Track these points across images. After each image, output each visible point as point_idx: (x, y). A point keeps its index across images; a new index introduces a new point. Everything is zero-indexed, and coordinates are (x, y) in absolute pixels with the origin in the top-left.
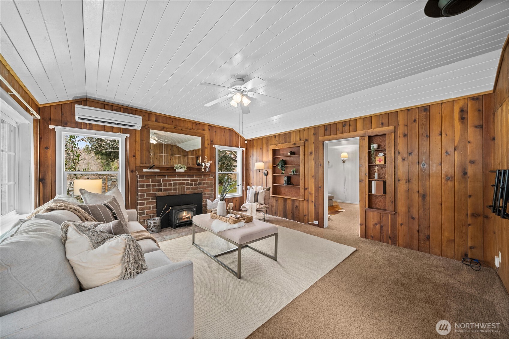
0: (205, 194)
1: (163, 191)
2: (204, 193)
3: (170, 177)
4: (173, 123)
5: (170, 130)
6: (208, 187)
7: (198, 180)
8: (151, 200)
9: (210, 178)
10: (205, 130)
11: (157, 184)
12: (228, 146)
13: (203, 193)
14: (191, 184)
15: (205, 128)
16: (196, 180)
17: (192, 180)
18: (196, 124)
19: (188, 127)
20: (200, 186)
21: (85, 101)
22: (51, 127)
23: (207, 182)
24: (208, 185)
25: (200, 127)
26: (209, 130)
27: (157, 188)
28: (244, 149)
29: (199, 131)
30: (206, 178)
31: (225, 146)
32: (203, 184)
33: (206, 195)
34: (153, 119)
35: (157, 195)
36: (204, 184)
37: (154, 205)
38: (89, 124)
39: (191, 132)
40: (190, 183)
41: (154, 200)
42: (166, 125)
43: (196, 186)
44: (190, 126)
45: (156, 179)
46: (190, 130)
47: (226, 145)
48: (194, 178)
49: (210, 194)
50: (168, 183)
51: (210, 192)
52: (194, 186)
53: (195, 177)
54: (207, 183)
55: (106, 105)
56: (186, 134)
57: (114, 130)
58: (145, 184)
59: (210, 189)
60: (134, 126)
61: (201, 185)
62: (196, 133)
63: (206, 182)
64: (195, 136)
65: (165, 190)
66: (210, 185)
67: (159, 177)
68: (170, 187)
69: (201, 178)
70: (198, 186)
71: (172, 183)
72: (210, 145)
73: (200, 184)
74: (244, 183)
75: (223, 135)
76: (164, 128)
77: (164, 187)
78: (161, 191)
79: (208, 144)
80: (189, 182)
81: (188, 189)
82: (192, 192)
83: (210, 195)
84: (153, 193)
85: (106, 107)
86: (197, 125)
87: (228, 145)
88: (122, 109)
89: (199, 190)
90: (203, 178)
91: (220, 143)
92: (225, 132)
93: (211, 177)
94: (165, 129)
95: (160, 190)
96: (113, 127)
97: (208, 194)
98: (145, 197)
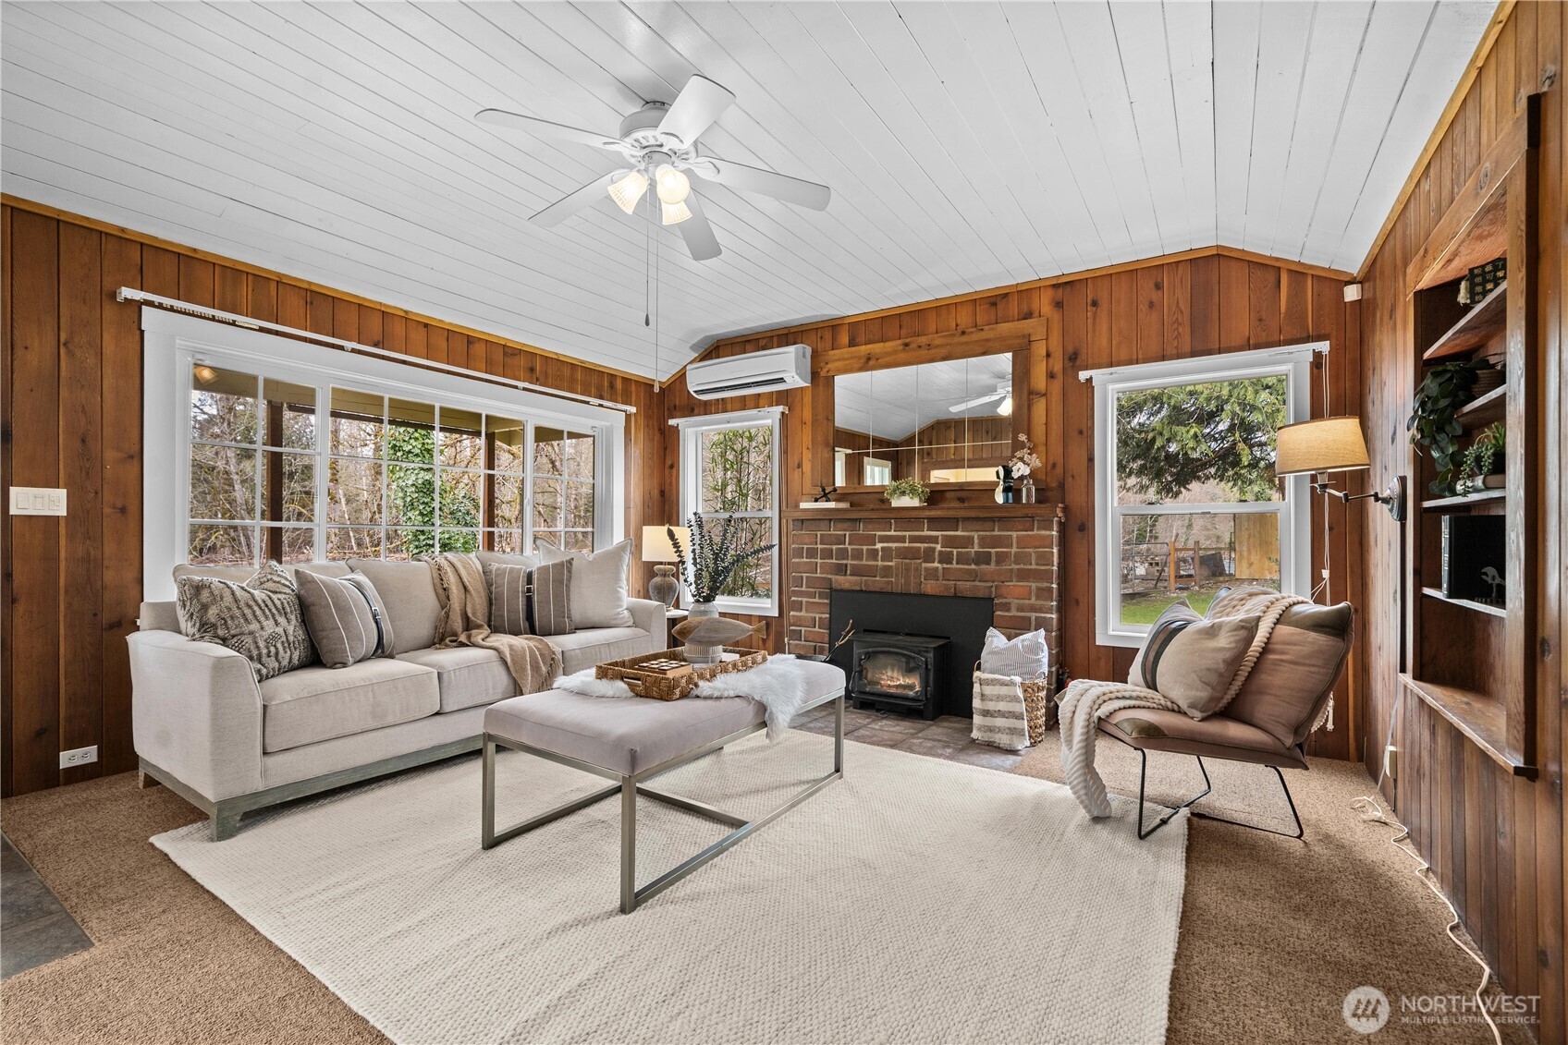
0: (1007, 607)
1: (850, 575)
2: (1004, 601)
3: (870, 526)
4: (904, 332)
5: (888, 359)
6: (1024, 575)
7: (976, 541)
8: (817, 600)
9: (1035, 532)
10: (1037, 314)
11: (834, 547)
12: (1179, 356)
13: (996, 601)
14: (946, 558)
15: (1035, 306)
16: (968, 542)
17: (949, 542)
18: (992, 300)
19: (957, 325)
20: (983, 567)
21: (716, 349)
22: (672, 422)
23: (1016, 553)
24: (1022, 566)
25: (1014, 308)
26: (1059, 305)
27: (834, 561)
28: (1324, 347)
29: (1005, 328)
30: (1014, 534)
31: (1163, 358)
32: (998, 562)
33: (1014, 613)
34: (845, 339)
35: (834, 586)
36: (1001, 558)
37: (824, 616)
38: (723, 399)
39: (963, 344)
40: (940, 552)
41: (826, 601)
42: (877, 348)
43: (966, 567)
44: (964, 318)
45: (832, 532)
46: (964, 339)
47: (1170, 350)
48: (959, 533)
49: (1033, 609)
50: (865, 548)
51: (1033, 600)
52: (955, 565)
53: (960, 527)
54: (1019, 558)
55: (749, 341)
56: (944, 359)
57: (761, 402)
58: (805, 547)
59: (1034, 585)
60: (782, 379)
61: (989, 564)
62: (987, 340)
63: (1014, 550)
64: (984, 354)
65: (857, 571)
66: (1034, 567)
67: (840, 525)
68: (870, 563)
69: (987, 533)
70: (973, 567)
71: (877, 550)
72: (1060, 376)
73: (983, 559)
74: (1326, 573)
75: (1143, 307)
76: (869, 359)
77: (853, 562)
78: (845, 575)
79: (1051, 376)
80: (939, 547)
81: (932, 574)
82: (947, 588)
83: (1033, 615)
84: (823, 576)
85: (748, 346)
86: (994, 304)
87: (1187, 348)
88: (775, 339)
89: (977, 583)
90: (996, 533)
91: (1124, 355)
92: (1158, 286)
93: (1039, 529)
94: (871, 363)
95: (841, 570)
96: (759, 395)
97: (1020, 609)
98: (804, 589)
